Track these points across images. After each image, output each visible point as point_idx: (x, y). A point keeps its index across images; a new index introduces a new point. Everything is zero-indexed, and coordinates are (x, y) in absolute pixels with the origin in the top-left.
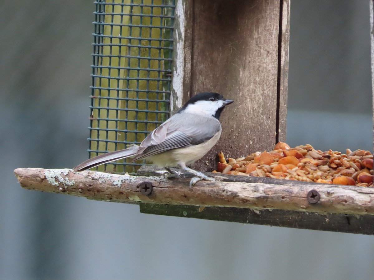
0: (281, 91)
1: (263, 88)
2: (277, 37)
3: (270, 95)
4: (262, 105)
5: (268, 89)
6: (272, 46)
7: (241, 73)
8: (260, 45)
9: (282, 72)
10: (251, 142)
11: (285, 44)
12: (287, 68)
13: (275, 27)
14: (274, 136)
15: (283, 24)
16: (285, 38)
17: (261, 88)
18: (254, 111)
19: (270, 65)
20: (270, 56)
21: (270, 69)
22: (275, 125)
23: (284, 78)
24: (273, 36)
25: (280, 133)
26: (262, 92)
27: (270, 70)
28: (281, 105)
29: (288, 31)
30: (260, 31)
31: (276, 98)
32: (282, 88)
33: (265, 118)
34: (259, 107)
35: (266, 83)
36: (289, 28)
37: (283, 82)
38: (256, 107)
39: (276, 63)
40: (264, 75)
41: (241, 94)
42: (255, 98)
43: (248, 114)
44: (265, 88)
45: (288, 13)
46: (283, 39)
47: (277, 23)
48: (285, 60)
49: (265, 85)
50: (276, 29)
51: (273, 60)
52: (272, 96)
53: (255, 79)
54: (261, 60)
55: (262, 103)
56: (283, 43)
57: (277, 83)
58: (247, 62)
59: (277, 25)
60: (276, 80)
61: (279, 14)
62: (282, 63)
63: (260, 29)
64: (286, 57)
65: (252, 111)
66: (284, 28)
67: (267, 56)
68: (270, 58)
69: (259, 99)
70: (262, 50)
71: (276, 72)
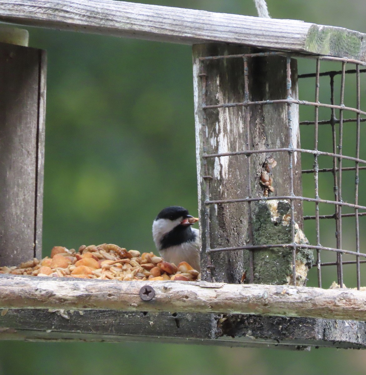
0: (38, 198)
1: (24, 192)
2: (35, 136)
3: (30, 201)
4: (23, 211)
5: (28, 195)
6: (32, 146)
7: (8, 173)
8: (22, 144)
9: (39, 177)
10: (15, 252)
11: (41, 144)
12: (43, 173)
13: (34, 126)
14: (32, 247)
15: (40, 123)
16: (41, 138)
17: (22, 191)
18: (17, 217)
19: (30, 167)
20: (30, 157)
21: (29, 171)
22: (33, 236)
23: (40, 183)
24: (32, 135)
25: (37, 245)
26: (23, 197)
27: (29, 173)
28: (38, 213)
29: (44, 131)
30: (22, 128)
31: (34, 205)
32: (39, 195)
33: (25, 226)
34: (21, 213)
35: (26, 187)
36: (44, 128)
37: (40, 187)
38: (19, 213)
39: (35, 165)
40: (25, 177)
41: (7, 197)
42: (18, 203)
43: (13, 220)
44: (26, 193)
45: (44, 110)
46: (40, 139)
47: (35, 121)
48: (42, 163)
49: (26, 190)
50: (35, 127)
51: (32, 162)
52: (31, 202)
53: (18, 182)
54: (23, 161)
55: (24, 209)
56: (39, 144)
57: (34, 188)
58: (13, 161)
59: (35, 122)
60: (34, 184)
61: (37, 111)
62: (39, 166)
63: (22, 126)
64: (42, 160)
65: (16, 216)
66: (41, 127)
67: (28, 157)
68: (29, 159)
69: (21, 204)
70: (23, 150)
71: (34, 176)
